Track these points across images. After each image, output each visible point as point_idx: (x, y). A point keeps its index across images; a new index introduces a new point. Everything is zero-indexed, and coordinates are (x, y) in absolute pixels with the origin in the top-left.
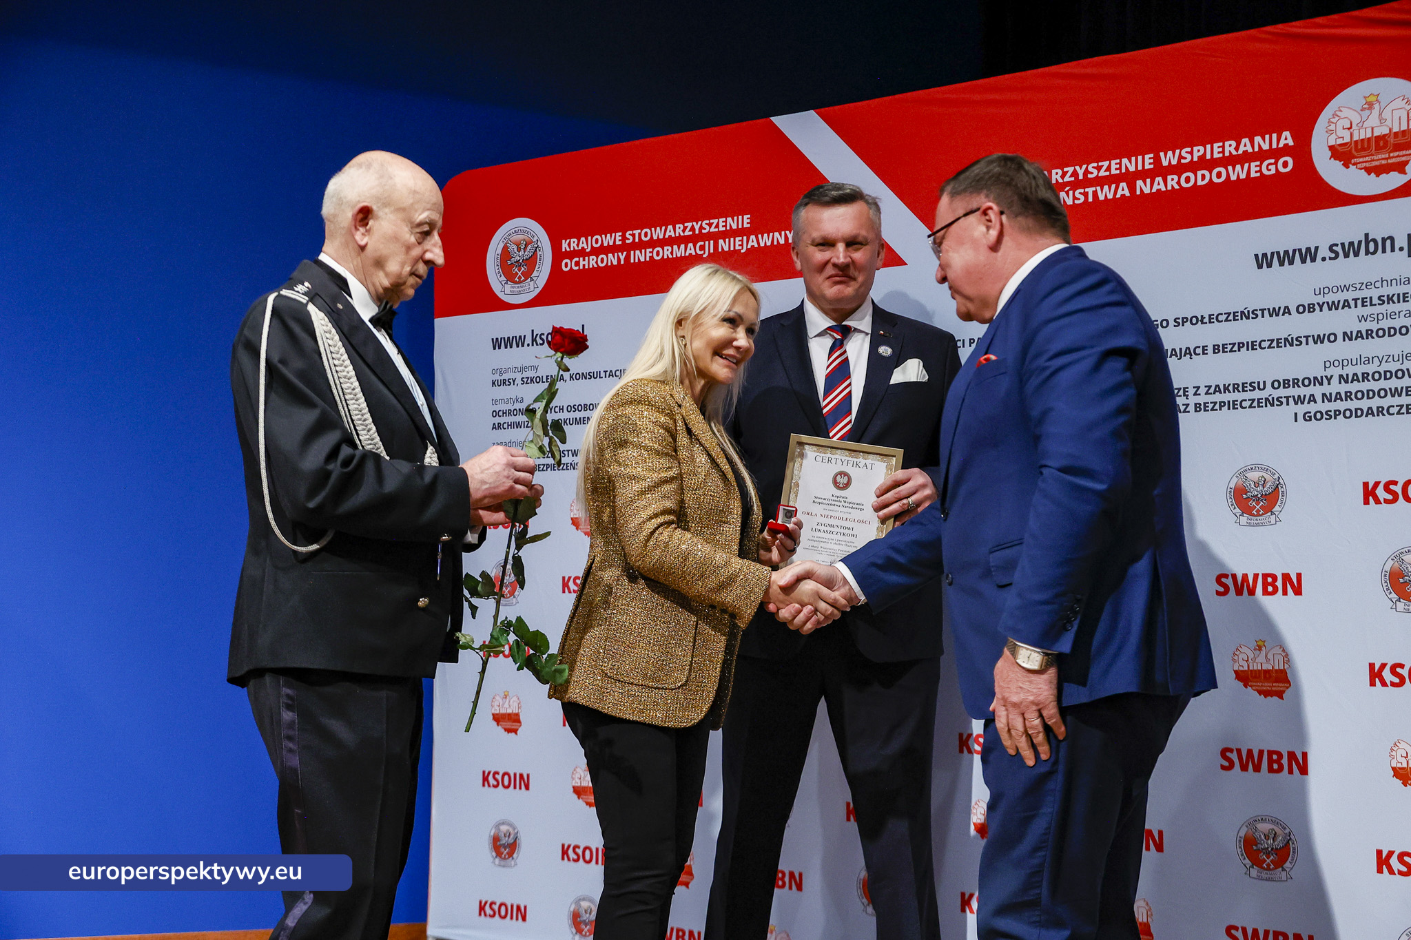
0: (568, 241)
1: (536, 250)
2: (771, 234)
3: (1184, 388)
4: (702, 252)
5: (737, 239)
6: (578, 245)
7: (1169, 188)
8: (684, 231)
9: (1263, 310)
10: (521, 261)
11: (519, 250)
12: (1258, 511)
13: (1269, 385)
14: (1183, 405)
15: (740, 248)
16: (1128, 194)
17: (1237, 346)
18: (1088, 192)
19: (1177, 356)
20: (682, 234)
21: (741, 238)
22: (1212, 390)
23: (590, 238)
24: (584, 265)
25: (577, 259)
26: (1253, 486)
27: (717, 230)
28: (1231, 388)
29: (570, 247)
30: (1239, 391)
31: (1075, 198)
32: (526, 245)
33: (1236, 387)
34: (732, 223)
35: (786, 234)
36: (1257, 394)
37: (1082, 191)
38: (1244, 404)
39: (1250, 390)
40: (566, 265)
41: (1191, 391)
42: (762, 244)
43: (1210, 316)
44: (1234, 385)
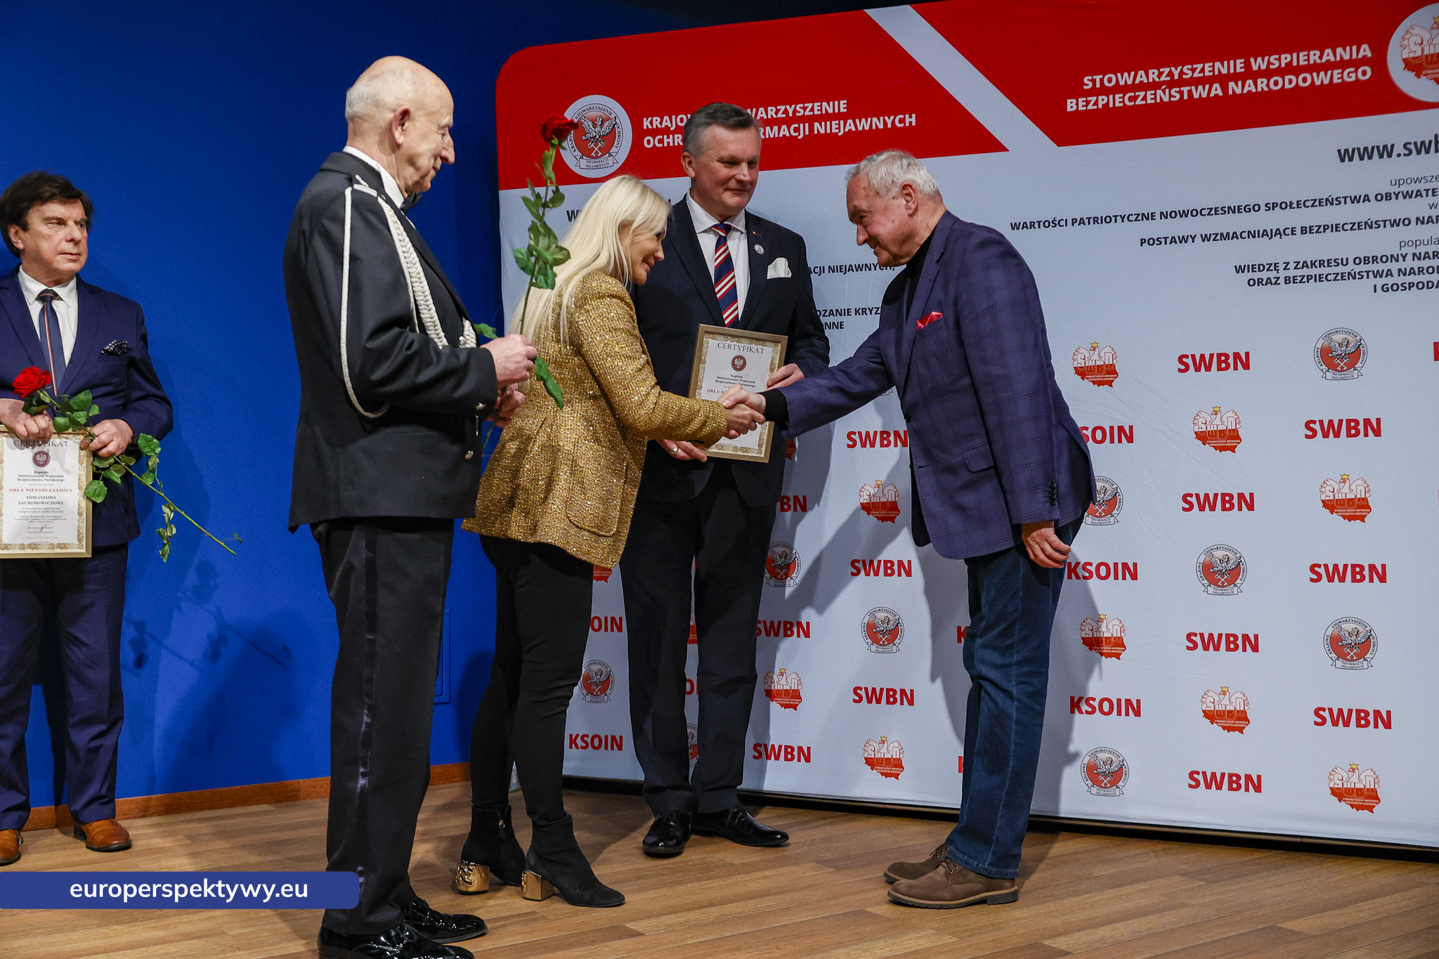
0: (650, 119)
1: (614, 126)
2: (869, 119)
3: (1275, 264)
4: (797, 134)
5: (834, 123)
6: (661, 123)
7: (1259, 90)
8: (777, 113)
9: (1345, 198)
10: (597, 137)
11: (595, 125)
12: (1342, 367)
13: (1351, 261)
14: (1274, 278)
15: (837, 131)
16: (1221, 94)
17: (1322, 227)
18: (1183, 91)
19: (1268, 236)
20: (775, 116)
21: (837, 122)
22: (1300, 266)
23: (674, 117)
24: (668, 143)
25: (661, 137)
26: (1337, 346)
27: (812, 113)
28: (1317, 264)
29: (652, 126)
30: (1324, 267)
31: (1171, 96)
32: (603, 122)
33: (1322, 263)
34: (828, 108)
35: (884, 119)
36: (1340, 269)
37: (1178, 89)
38: (1329, 277)
39: (1335, 266)
40: (649, 142)
41: (1281, 266)
42: (860, 128)
43: (1298, 202)
44: (1320, 261)
